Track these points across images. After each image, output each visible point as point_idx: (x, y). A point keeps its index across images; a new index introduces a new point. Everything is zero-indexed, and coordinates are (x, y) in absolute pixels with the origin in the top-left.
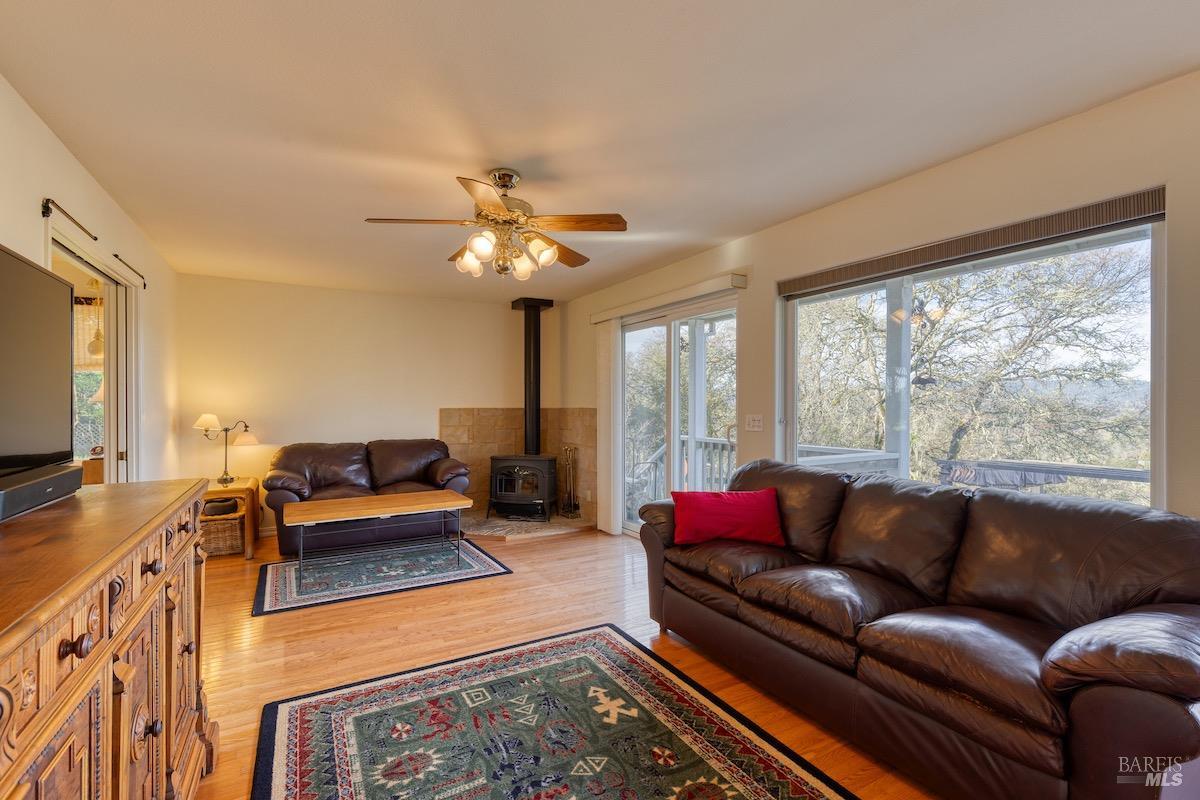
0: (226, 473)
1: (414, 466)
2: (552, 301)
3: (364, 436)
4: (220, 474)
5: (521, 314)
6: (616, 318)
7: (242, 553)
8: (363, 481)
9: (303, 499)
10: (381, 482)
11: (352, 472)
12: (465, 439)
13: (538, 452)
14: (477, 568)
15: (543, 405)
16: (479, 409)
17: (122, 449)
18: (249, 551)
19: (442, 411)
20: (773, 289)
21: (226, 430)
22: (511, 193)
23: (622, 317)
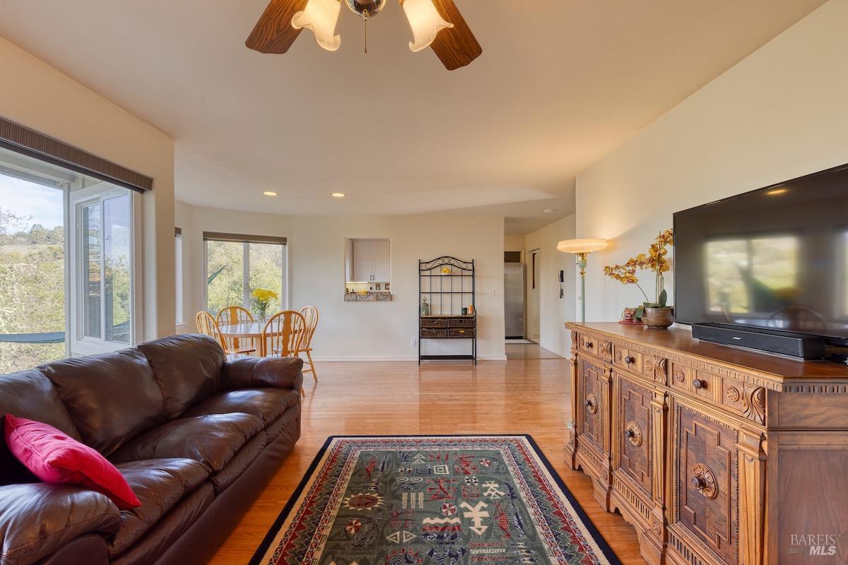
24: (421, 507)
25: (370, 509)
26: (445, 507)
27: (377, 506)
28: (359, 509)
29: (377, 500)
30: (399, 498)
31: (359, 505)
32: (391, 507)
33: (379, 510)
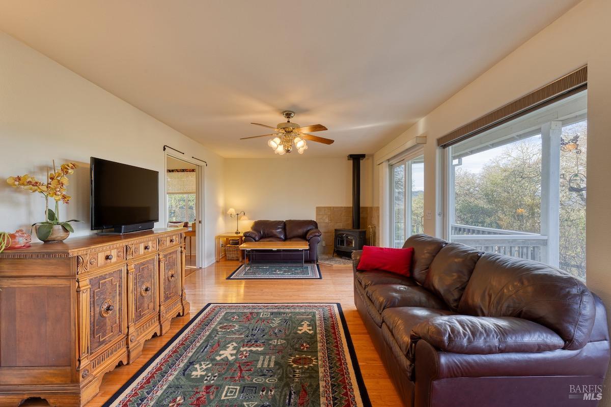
0: (237, 230)
1: (301, 231)
2: (365, 155)
3: (284, 218)
4: (236, 231)
5: (351, 162)
6: (385, 161)
7: (238, 260)
8: (282, 237)
9: (256, 241)
10: (288, 237)
11: (278, 231)
12: (327, 221)
13: (359, 228)
14: (310, 275)
15: (361, 205)
16: (333, 207)
17: (200, 220)
18: (241, 259)
19: (317, 208)
20: (435, 142)
21: (238, 214)
22: (291, 120)
23: (388, 160)
24: (261, 358)
25: (297, 356)
26: (246, 356)
27: (293, 358)
28: (304, 356)
29: (293, 362)
30: (276, 363)
31: (305, 358)
32: (283, 357)
33: (291, 355)
